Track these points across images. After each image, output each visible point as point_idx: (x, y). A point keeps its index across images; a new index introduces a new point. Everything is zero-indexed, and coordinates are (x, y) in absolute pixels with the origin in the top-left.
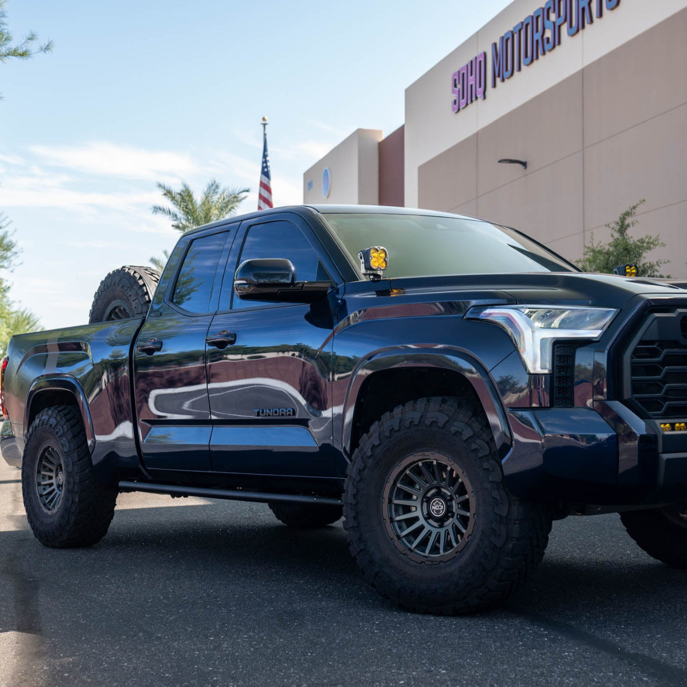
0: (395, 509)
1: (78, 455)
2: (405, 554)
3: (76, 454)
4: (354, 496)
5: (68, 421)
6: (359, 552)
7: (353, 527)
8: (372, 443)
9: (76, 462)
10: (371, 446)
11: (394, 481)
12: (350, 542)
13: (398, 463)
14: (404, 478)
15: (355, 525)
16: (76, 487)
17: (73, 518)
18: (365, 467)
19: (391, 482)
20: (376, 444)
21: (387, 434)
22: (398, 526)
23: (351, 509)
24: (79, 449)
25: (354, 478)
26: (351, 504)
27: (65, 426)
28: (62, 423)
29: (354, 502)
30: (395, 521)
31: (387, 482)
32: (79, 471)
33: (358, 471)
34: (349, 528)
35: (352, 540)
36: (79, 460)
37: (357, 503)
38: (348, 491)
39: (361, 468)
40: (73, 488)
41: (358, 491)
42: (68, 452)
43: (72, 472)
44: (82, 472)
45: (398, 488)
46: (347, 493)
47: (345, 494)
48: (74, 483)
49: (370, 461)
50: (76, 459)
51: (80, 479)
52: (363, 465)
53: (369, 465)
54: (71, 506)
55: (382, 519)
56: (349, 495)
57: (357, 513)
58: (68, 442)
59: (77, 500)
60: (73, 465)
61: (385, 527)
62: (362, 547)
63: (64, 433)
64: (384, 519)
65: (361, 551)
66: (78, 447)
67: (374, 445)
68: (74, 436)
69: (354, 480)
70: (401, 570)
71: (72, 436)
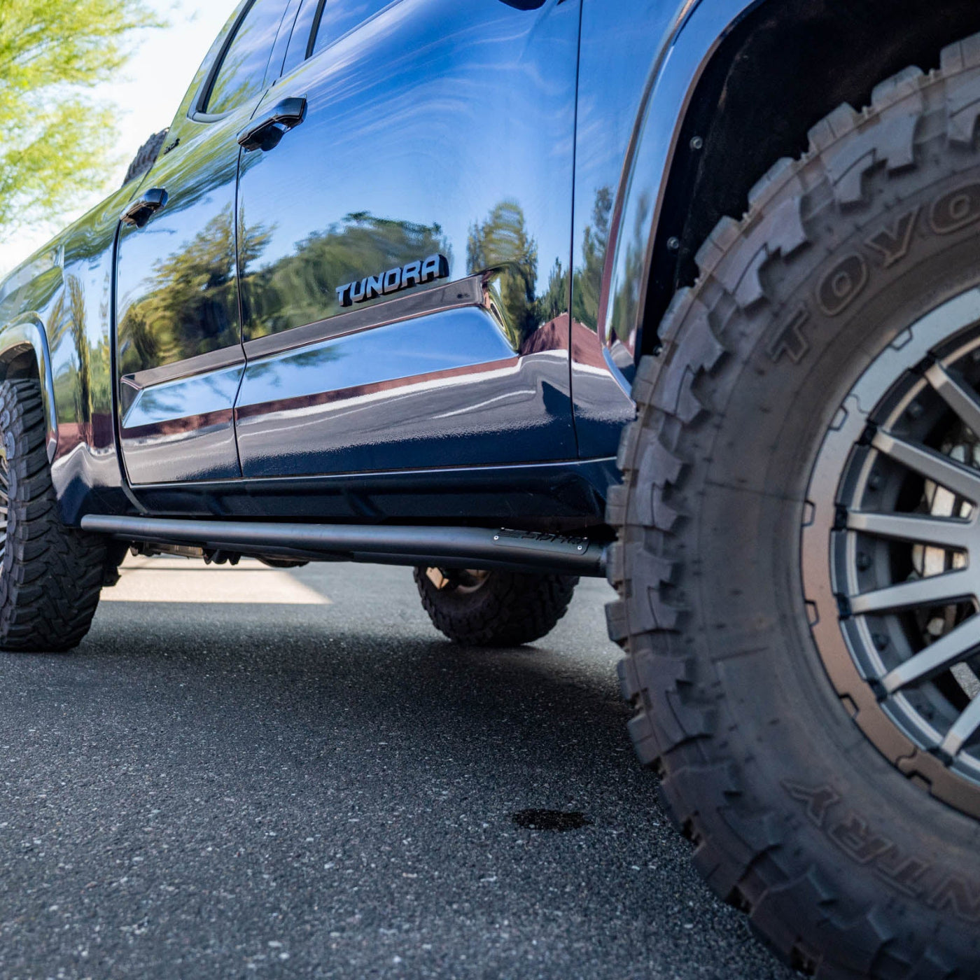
0: (860, 555)
1: (28, 466)
2: (910, 775)
3: (24, 465)
4: (669, 491)
5: (19, 401)
6: (677, 746)
7: (657, 631)
8: (765, 246)
9: (24, 479)
10: (762, 257)
11: (868, 420)
12: (636, 696)
13: (892, 334)
14: (917, 408)
15: (668, 622)
16: (21, 529)
17: (15, 593)
18: (725, 359)
19: (853, 427)
20: (787, 248)
21: (848, 190)
22: (875, 637)
23: (650, 549)
24: (33, 454)
25: (670, 409)
26: (651, 528)
27: (15, 411)
28: (11, 405)
29: (666, 518)
30: (859, 614)
31: (830, 428)
32: (28, 498)
33: (690, 377)
34: (635, 635)
35: (646, 690)
36: (30, 476)
37: (681, 522)
38: (635, 473)
39: (708, 365)
40: (16, 531)
41: (686, 471)
42: (13, 459)
43: (15, 499)
44: (32, 499)
45: (882, 456)
46: (634, 483)
47: (624, 488)
48: (18, 522)
49: (755, 328)
50: (24, 474)
51: (28, 514)
52: (718, 349)
53: (746, 348)
54: (12, 567)
55: (798, 600)
56: (643, 488)
57: (678, 570)
58: (16, 440)
59: (21, 556)
60: (19, 486)
61: (812, 637)
62: (695, 722)
63: (10, 424)
64: (807, 602)
65: (689, 741)
66: (31, 451)
67: (778, 251)
68: (27, 430)
69: (670, 417)
70: (894, 853)
71: (22, 428)
